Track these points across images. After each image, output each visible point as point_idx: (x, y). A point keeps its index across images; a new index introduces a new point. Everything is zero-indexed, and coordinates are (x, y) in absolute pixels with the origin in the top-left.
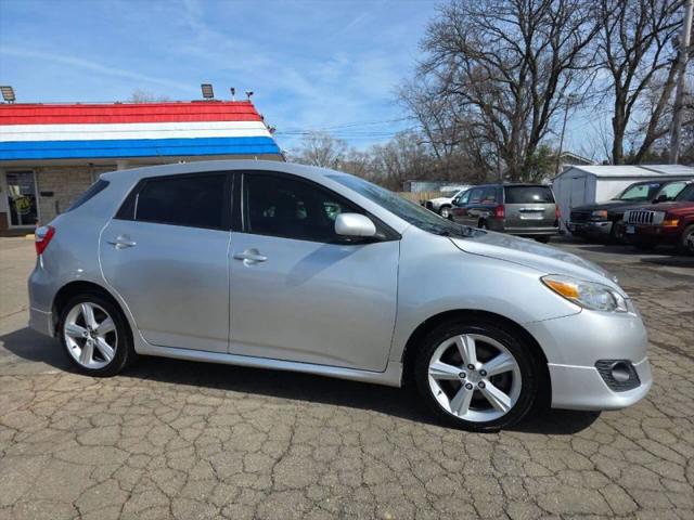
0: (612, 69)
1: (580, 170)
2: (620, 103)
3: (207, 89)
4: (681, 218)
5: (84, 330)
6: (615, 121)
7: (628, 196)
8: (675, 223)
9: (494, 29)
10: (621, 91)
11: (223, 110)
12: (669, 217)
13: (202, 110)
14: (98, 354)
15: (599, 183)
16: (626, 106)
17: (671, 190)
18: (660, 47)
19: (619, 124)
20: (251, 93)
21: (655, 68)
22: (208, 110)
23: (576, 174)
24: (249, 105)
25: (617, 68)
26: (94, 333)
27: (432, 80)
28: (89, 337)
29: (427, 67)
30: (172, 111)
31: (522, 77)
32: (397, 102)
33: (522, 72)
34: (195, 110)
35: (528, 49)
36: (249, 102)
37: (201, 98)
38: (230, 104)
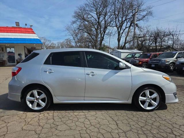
0: (117, 27)
1: (117, 51)
2: (119, 35)
3: (17, 23)
4: (142, 62)
5: (34, 98)
6: (118, 39)
7: (128, 57)
8: (141, 63)
9: (90, 14)
10: (119, 33)
11: (23, 30)
12: (140, 61)
13: (16, 30)
14: (39, 105)
15: (122, 54)
16: (120, 36)
17: (137, 55)
18: (127, 23)
19: (119, 40)
20: (32, 26)
21: (126, 28)
22: (18, 30)
23: (116, 51)
24: (31, 29)
25: (118, 27)
26: (37, 99)
27: (75, 26)
28: (35, 100)
29: (74, 22)
30: (5, 29)
31: (98, 27)
32: (66, 30)
33: (97, 26)
34: (13, 29)
35: (99, 21)
36: (31, 28)
37: (15, 26)
38: (25, 28)
